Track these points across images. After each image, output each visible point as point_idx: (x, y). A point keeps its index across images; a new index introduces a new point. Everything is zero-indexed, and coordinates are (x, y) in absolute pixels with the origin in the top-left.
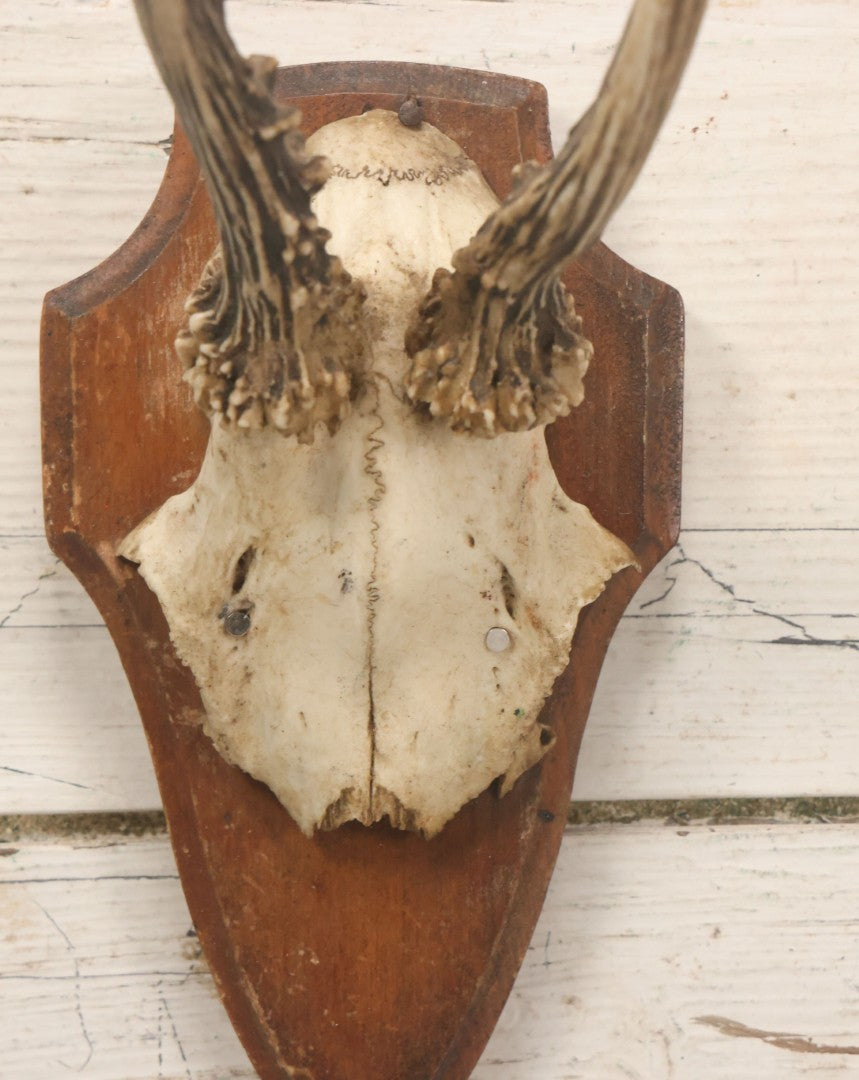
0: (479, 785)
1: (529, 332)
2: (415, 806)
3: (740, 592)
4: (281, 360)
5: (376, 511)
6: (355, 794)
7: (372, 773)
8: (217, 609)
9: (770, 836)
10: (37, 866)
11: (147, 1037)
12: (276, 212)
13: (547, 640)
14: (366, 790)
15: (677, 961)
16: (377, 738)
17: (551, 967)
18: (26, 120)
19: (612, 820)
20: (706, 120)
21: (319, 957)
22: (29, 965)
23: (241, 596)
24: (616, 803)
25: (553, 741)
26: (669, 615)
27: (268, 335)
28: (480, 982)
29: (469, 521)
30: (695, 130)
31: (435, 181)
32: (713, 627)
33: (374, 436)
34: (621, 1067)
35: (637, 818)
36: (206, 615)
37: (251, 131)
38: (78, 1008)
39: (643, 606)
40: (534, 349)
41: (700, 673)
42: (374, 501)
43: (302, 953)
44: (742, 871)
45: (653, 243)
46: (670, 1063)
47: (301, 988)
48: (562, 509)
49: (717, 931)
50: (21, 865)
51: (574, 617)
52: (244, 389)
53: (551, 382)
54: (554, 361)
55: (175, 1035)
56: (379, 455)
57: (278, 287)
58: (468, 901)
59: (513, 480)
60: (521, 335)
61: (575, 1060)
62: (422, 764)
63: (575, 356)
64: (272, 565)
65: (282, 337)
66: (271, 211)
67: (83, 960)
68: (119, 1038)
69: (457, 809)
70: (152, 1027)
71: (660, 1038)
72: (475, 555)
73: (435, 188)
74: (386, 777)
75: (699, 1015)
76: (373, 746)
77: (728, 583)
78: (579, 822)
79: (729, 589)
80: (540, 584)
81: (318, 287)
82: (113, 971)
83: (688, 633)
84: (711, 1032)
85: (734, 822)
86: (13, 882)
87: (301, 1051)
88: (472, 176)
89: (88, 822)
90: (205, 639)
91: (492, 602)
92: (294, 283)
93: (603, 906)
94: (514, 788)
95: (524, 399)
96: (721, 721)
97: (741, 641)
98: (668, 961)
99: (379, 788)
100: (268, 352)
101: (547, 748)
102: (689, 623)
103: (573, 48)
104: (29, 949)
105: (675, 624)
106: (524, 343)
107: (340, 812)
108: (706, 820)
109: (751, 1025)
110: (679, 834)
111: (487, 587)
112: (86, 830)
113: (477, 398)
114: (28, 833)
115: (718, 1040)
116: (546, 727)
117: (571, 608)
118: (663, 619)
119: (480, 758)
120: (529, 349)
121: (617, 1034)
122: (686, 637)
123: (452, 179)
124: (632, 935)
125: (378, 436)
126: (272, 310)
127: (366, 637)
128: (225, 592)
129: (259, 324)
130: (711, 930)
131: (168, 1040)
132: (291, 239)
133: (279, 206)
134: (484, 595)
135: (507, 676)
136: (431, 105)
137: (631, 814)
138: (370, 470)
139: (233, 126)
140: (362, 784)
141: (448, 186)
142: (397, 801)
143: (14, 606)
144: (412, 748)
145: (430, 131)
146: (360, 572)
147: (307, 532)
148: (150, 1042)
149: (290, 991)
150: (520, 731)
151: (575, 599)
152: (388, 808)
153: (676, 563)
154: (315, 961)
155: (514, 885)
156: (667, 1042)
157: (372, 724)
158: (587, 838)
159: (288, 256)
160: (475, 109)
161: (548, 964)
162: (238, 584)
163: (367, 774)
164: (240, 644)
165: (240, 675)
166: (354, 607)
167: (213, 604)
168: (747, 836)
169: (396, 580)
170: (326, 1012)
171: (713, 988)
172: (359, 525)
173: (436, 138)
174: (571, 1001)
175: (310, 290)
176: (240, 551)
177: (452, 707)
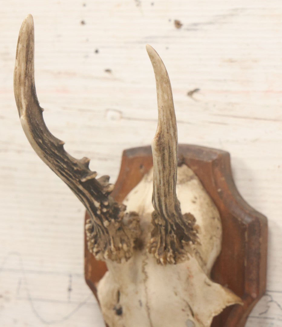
1: (173, 236)
4: (106, 240)
5: (146, 283)
8: (112, 307)
12: (92, 201)
13: (202, 325)
23: (119, 304)
26: (267, 318)
27: (101, 233)
29: (174, 288)
31: (180, 184)
36: (109, 309)
37: (78, 180)
40: (175, 241)
42: (145, 280)
48: (209, 285)
52: (97, 247)
53: (183, 251)
54: (183, 245)
56: (146, 267)
57: (99, 220)
59: (184, 278)
60: (171, 237)
63: (189, 243)
64: (124, 296)
65: (106, 233)
66: (91, 200)
72: (177, 298)
73: (180, 186)
80: (199, 308)
81: (113, 220)
88: (195, 181)
90: (109, 316)
91: (186, 312)
92: (104, 219)
95: (171, 256)
100: (103, 237)
102: (273, 321)
105: (269, 321)
106: (172, 239)
111: (184, 308)
113: (159, 254)
117: (210, 316)
118: (265, 319)
120: (174, 240)
125: (146, 261)
126: (100, 226)
127: (149, 320)
128: (114, 303)
129: (99, 230)
132: (98, 208)
133: (93, 199)
134: (183, 310)
136: (187, 159)
138: (144, 271)
139: (70, 179)
146: (143, 300)
147: (131, 288)
151: (212, 313)
153: (269, 302)
159: (99, 212)
160: (199, 161)
162: (118, 300)
164: (121, 318)
166: (144, 310)
167: (110, 306)
169: (154, 303)
172: (141, 287)
173: (186, 169)
175: (110, 221)
176: (116, 291)
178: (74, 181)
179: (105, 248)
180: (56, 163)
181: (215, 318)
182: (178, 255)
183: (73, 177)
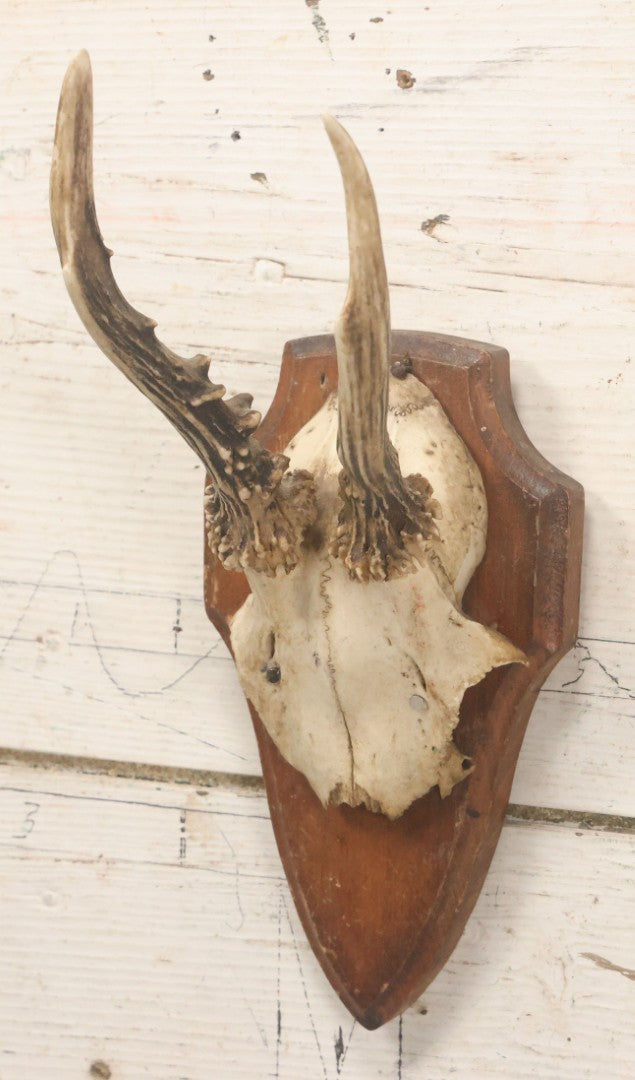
0: (420, 790)
1: (383, 523)
2: (378, 798)
3: (623, 683)
4: (245, 528)
5: (327, 619)
6: (344, 786)
7: (352, 775)
8: (260, 667)
9: (630, 842)
10: (218, 804)
11: (273, 916)
12: (215, 446)
13: (442, 707)
14: (349, 785)
15: (572, 915)
16: (355, 755)
17: (499, 908)
18: (235, 350)
19: (548, 819)
20: (616, 375)
21: (341, 884)
22: (212, 862)
23: (273, 660)
24: (550, 809)
25: (473, 768)
26: (578, 693)
27: (235, 513)
28: (430, 911)
29: (386, 630)
30: (610, 381)
31: (401, 414)
32: (605, 704)
33: (326, 574)
34: (536, 977)
35: (562, 820)
36: (253, 669)
37: (184, 402)
38: (237, 893)
39: (563, 685)
40: (387, 532)
41: (595, 732)
42: (325, 613)
43: (331, 879)
44: (613, 863)
45: (581, 453)
46: (565, 979)
47: (330, 901)
48: (459, 625)
49: (596, 900)
50: (209, 801)
51: (462, 694)
52: (226, 543)
53: (403, 553)
54: (404, 540)
55: (288, 918)
56: (328, 586)
57: (229, 487)
58: (424, 861)
59: (406, 609)
60: (378, 524)
61: (510, 968)
62: (379, 774)
63: (415, 538)
64: (284, 643)
65: (243, 515)
66: (211, 445)
67: (241, 864)
68: (258, 915)
69: (409, 803)
70: (275, 911)
71: (560, 963)
72: (392, 650)
73: (401, 419)
74: (359, 779)
75: (584, 952)
76: (353, 760)
77: (615, 676)
78: (528, 819)
79: (615, 680)
80: (436, 671)
81: (258, 488)
82: (256, 873)
83: (589, 705)
84: (591, 963)
85: (620, 831)
86: (205, 812)
87: (329, 939)
88: (434, 410)
89: (254, 781)
90: (254, 683)
91: (410, 679)
92: (239, 485)
93: (530, 874)
94: (452, 793)
95: (377, 563)
96: (606, 765)
97: (620, 714)
98: (567, 915)
99: (357, 785)
100: (238, 523)
101: (468, 772)
102: (591, 699)
103: (540, 324)
104: (212, 853)
105: (583, 699)
106: (381, 528)
107: (338, 797)
108: (603, 827)
109: (615, 962)
110: (577, 834)
111: (405, 670)
112: (253, 785)
113: (353, 560)
114: (223, 783)
115: (594, 969)
116: (466, 757)
117: (459, 687)
118: (575, 695)
119: (416, 774)
120: (384, 531)
121: (535, 956)
122: (587, 709)
123: (414, 412)
124: (545, 895)
125: (328, 574)
126: (232, 500)
127: (334, 694)
128: (264, 657)
129: (229, 507)
130: (593, 898)
131: (283, 920)
132: (228, 462)
133: (216, 443)
134: (404, 675)
135: (427, 725)
136: (418, 363)
137: (559, 817)
138: (323, 594)
139: (168, 399)
140: (346, 781)
141: (409, 417)
142: (367, 794)
143: (214, 645)
144: (373, 763)
145: (412, 380)
146: (323, 656)
147: (296, 628)
148: (274, 920)
149: (324, 901)
150: (438, 761)
151: (463, 682)
152: (363, 799)
153: (583, 660)
154: (338, 885)
155: (451, 855)
156: (564, 966)
157: (350, 747)
158: (522, 829)
159: (228, 471)
160: (442, 367)
161: (496, 906)
162: (272, 652)
163: (349, 776)
164: (277, 688)
165: (280, 707)
166: (323, 674)
167: (256, 663)
168: (617, 841)
169: (342, 660)
170: (344, 917)
171: (592, 935)
172: (319, 626)
173: (414, 385)
174: (509, 931)
175: (251, 490)
176: (267, 634)
177: (394, 741)
178: (177, 405)
179: (242, 544)
180: (138, 365)
181: (469, 692)
182: (393, 563)
183: (175, 396)
